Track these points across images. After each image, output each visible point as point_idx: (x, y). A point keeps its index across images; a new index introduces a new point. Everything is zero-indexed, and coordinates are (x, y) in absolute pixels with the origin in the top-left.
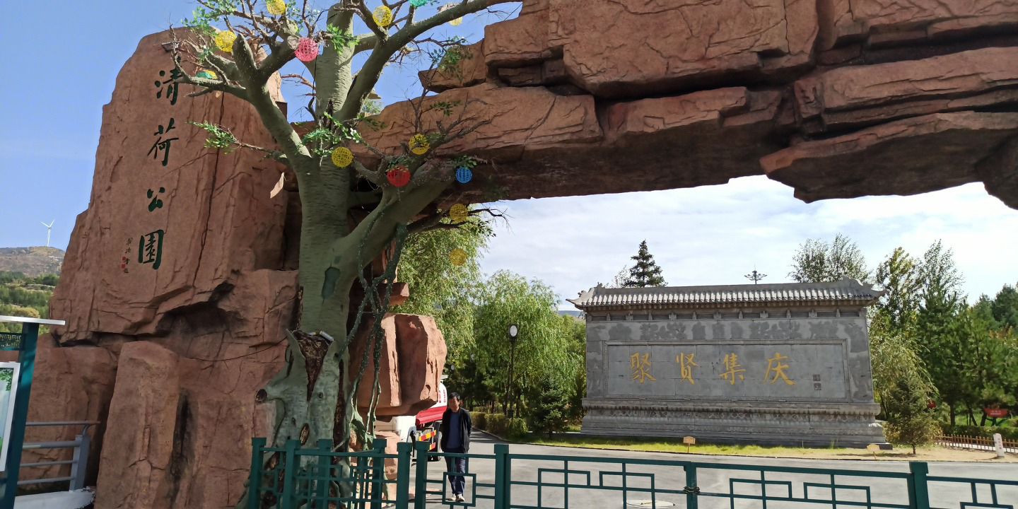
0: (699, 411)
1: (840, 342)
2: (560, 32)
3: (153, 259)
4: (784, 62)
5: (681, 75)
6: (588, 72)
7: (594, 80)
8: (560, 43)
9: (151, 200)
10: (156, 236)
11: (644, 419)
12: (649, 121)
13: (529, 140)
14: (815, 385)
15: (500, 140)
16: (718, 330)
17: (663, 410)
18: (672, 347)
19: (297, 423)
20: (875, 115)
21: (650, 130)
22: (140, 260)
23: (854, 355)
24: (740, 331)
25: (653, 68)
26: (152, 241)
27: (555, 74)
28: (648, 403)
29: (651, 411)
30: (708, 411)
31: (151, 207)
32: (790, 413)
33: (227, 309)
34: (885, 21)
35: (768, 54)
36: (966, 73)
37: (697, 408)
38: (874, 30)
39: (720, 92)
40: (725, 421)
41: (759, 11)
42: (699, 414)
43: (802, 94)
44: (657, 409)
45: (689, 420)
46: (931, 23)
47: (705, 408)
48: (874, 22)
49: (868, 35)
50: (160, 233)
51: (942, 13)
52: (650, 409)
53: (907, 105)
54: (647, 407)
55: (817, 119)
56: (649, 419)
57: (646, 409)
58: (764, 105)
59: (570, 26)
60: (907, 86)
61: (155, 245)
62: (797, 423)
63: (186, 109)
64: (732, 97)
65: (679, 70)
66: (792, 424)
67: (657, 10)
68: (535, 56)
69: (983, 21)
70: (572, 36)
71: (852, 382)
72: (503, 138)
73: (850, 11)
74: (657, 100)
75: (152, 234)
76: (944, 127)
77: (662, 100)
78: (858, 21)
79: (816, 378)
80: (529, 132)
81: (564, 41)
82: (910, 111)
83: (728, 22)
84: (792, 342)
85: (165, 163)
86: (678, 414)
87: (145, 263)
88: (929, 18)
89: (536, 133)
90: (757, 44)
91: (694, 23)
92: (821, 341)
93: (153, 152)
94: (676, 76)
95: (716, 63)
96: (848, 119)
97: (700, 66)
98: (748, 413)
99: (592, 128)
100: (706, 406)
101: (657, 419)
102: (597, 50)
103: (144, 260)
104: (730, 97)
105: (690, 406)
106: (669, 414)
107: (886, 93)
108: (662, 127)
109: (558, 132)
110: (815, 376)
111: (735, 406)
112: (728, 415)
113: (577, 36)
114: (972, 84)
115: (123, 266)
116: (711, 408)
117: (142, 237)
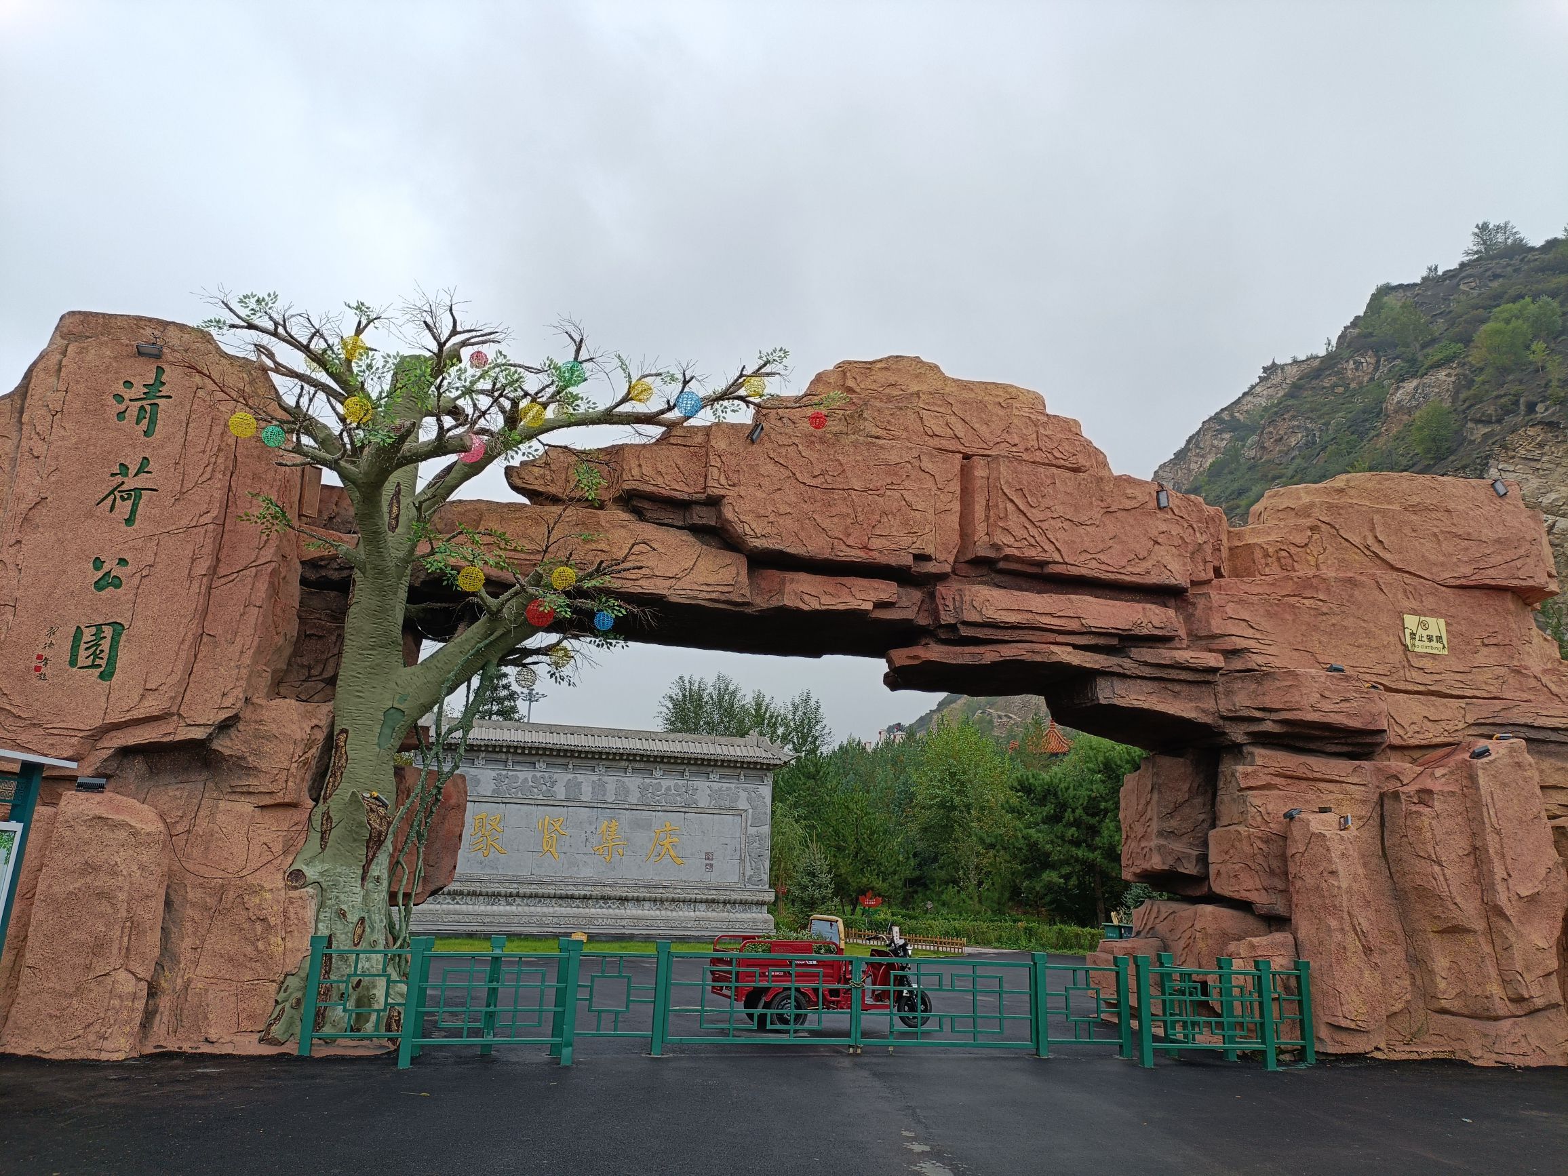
0: (561, 897)
1: (738, 813)
2: (723, 481)
3: (100, 666)
4: (931, 568)
5: (844, 559)
6: (752, 533)
7: (757, 543)
8: (722, 492)
9: (100, 574)
10: (108, 632)
11: (483, 908)
12: (806, 597)
13: (672, 591)
14: (707, 865)
15: (638, 583)
16: (600, 787)
17: (511, 895)
18: (534, 808)
19: (349, 917)
20: (1000, 635)
21: (805, 608)
22: (73, 662)
23: (752, 830)
24: (627, 792)
25: (815, 546)
26: (99, 636)
27: (704, 521)
28: (492, 885)
29: (494, 896)
30: (572, 897)
31: (99, 586)
32: (673, 900)
33: (227, 752)
34: (1017, 553)
35: (921, 558)
36: (1072, 615)
37: (558, 892)
38: (1007, 558)
39: (877, 583)
40: (593, 910)
41: (918, 515)
42: (560, 902)
43: (942, 601)
44: (503, 894)
45: (545, 909)
46: (1049, 563)
47: (569, 893)
48: (1008, 551)
49: (1000, 560)
50: (118, 627)
51: (1057, 558)
52: (493, 894)
53: (1026, 632)
54: (490, 891)
55: (952, 628)
56: (489, 908)
57: (487, 895)
58: (909, 604)
59: (735, 478)
60: (1030, 616)
61: (106, 645)
62: (681, 913)
63: (174, 448)
64: (885, 590)
65: (844, 554)
66: (674, 914)
67: (825, 486)
68: (686, 497)
69: (1084, 571)
70: (736, 489)
71: (748, 864)
72: (640, 583)
73: (987, 534)
74: (813, 577)
75: (99, 627)
76: (1054, 659)
77: (819, 578)
78: (996, 547)
79: (709, 856)
80: (674, 581)
81: (727, 492)
82: (1028, 638)
83: (890, 517)
84: (687, 810)
85: (129, 521)
86: (533, 901)
87: (80, 668)
88: (1048, 559)
89: (679, 585)
90: (914, 546)
91: (860, 509)
92: (720, 811)
93: (109, 501)
94: (839, 559)
95: (876, 555)
96: (980, 633)
97: (861, 554)
98: (623, 900)
99: (743, 592)
100: (572, 890)
101: (501, 908)
102: (762, 512)
103: (79, 665)
104: (884, 591)
105: (550, 890)
106: (518, 900)
107: (1013, 618)
108: (817, 607)
109: (705, 588)
110: (707, 854)
111: (608, 891)
112: (597, 903)
113: (741, 490)
114: (1074, 625)
115: (37, 669)
116: (576, 893)
117: (78, 627)
